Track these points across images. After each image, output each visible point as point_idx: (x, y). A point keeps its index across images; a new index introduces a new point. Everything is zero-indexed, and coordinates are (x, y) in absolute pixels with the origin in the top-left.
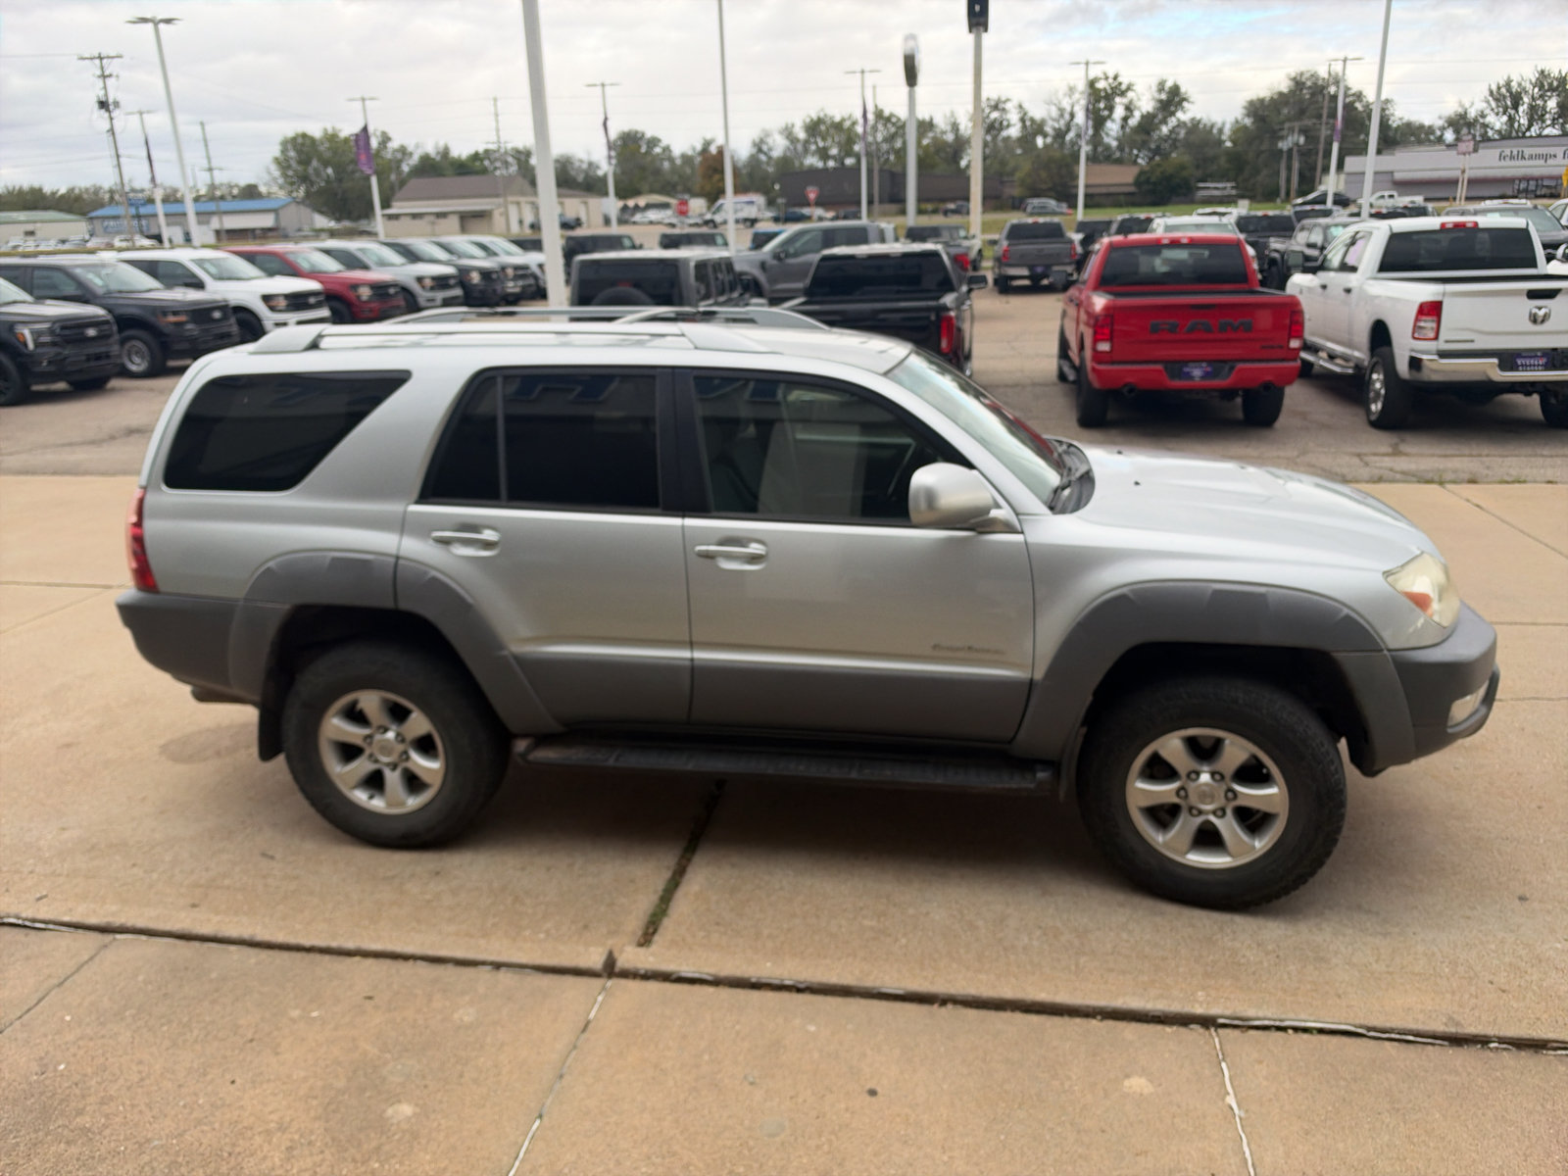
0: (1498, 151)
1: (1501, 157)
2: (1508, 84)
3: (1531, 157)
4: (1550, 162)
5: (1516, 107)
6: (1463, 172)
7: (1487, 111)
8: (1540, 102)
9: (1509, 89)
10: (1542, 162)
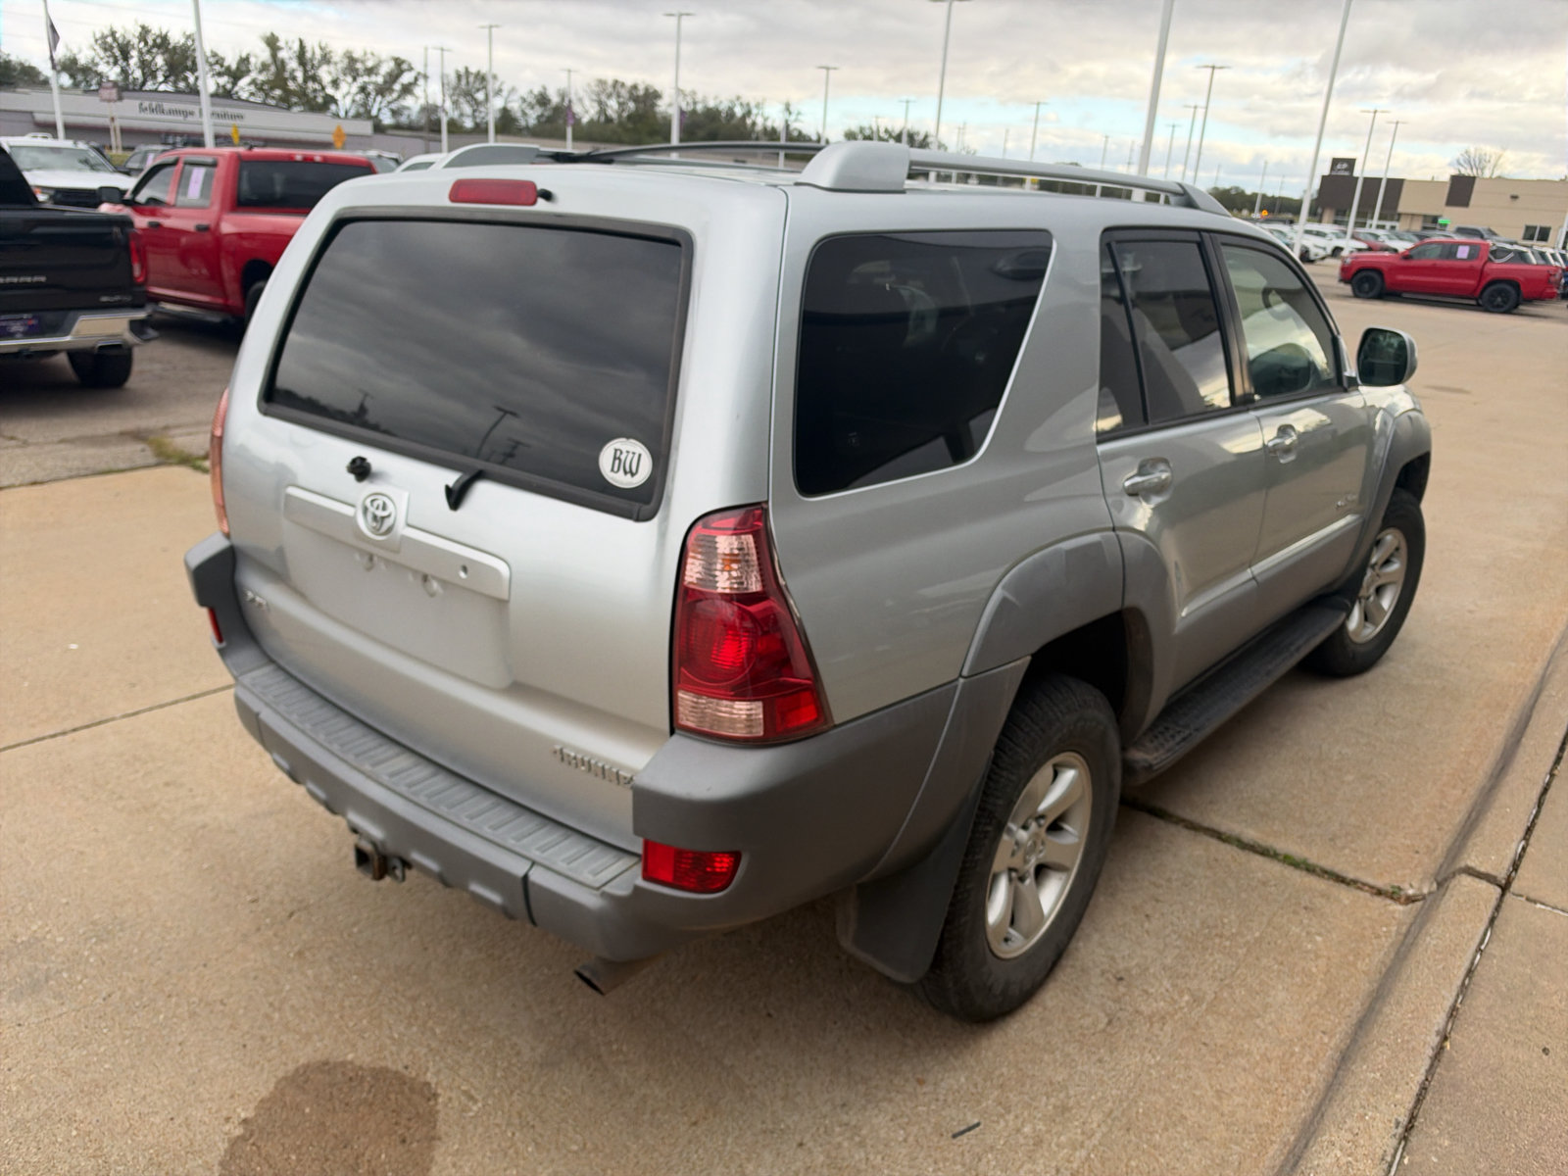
0: (138, 102)
1: (142, 109)
2: (113, 34)
3: (171, 112)
4: (190, 118)
5: (126, 56)
6: (113, 119)
7: (97, 60)
8: (148, 57)
9: (115, 39)
10: (181, 118)
